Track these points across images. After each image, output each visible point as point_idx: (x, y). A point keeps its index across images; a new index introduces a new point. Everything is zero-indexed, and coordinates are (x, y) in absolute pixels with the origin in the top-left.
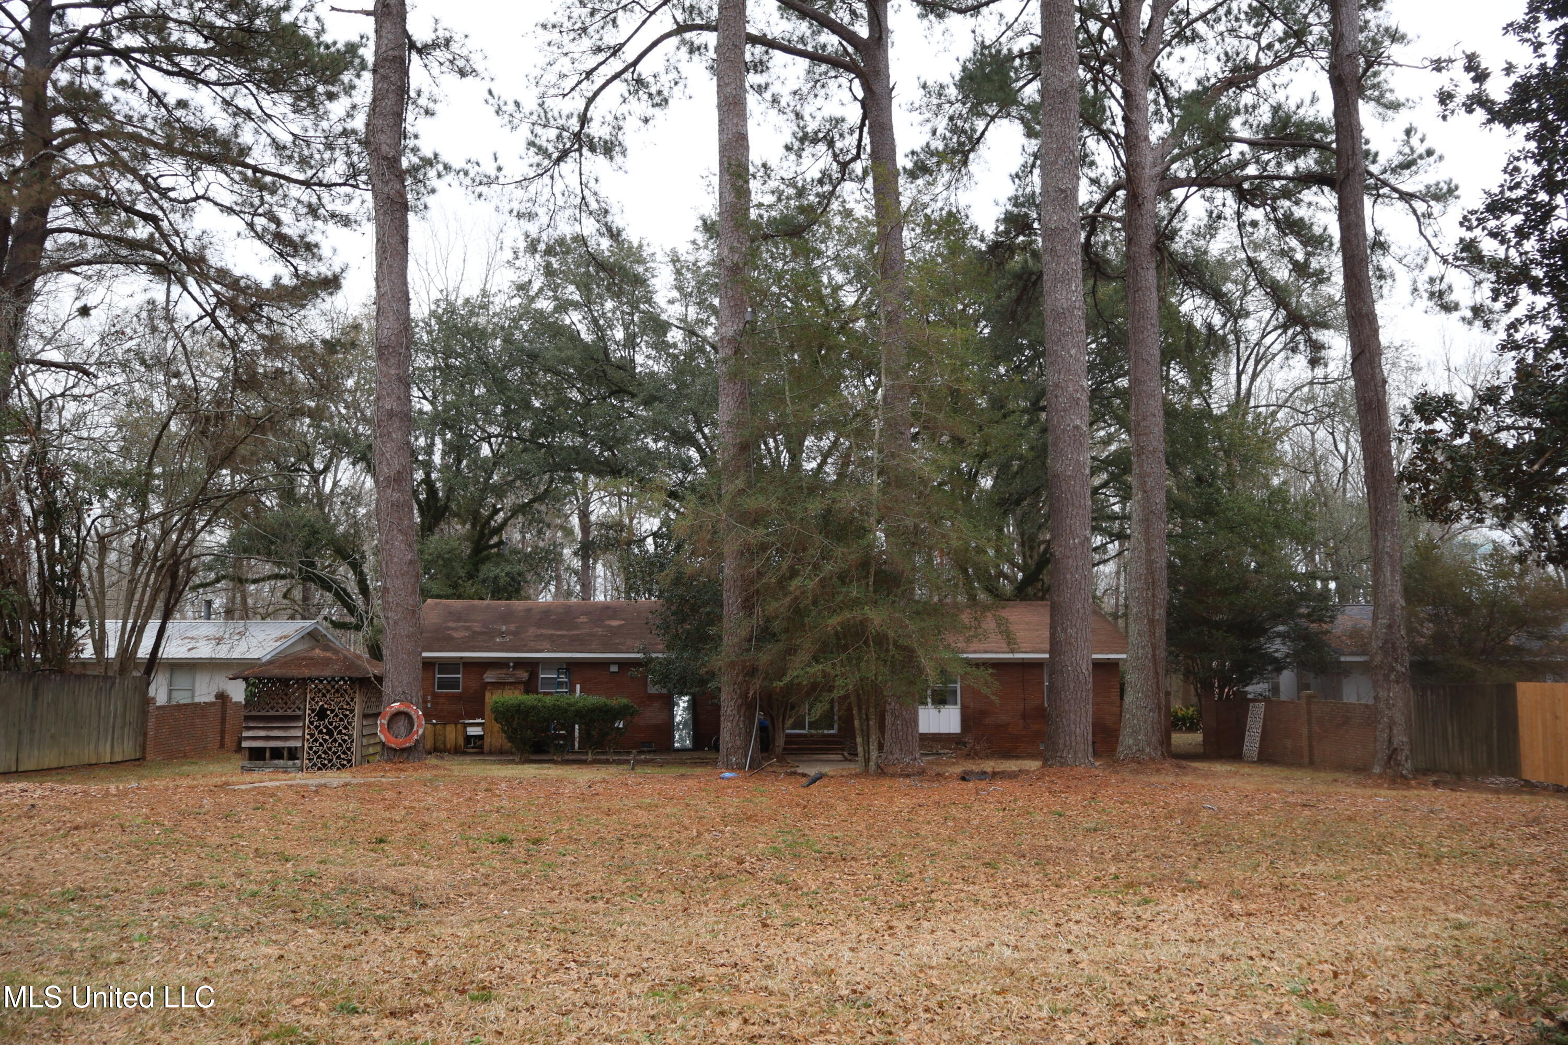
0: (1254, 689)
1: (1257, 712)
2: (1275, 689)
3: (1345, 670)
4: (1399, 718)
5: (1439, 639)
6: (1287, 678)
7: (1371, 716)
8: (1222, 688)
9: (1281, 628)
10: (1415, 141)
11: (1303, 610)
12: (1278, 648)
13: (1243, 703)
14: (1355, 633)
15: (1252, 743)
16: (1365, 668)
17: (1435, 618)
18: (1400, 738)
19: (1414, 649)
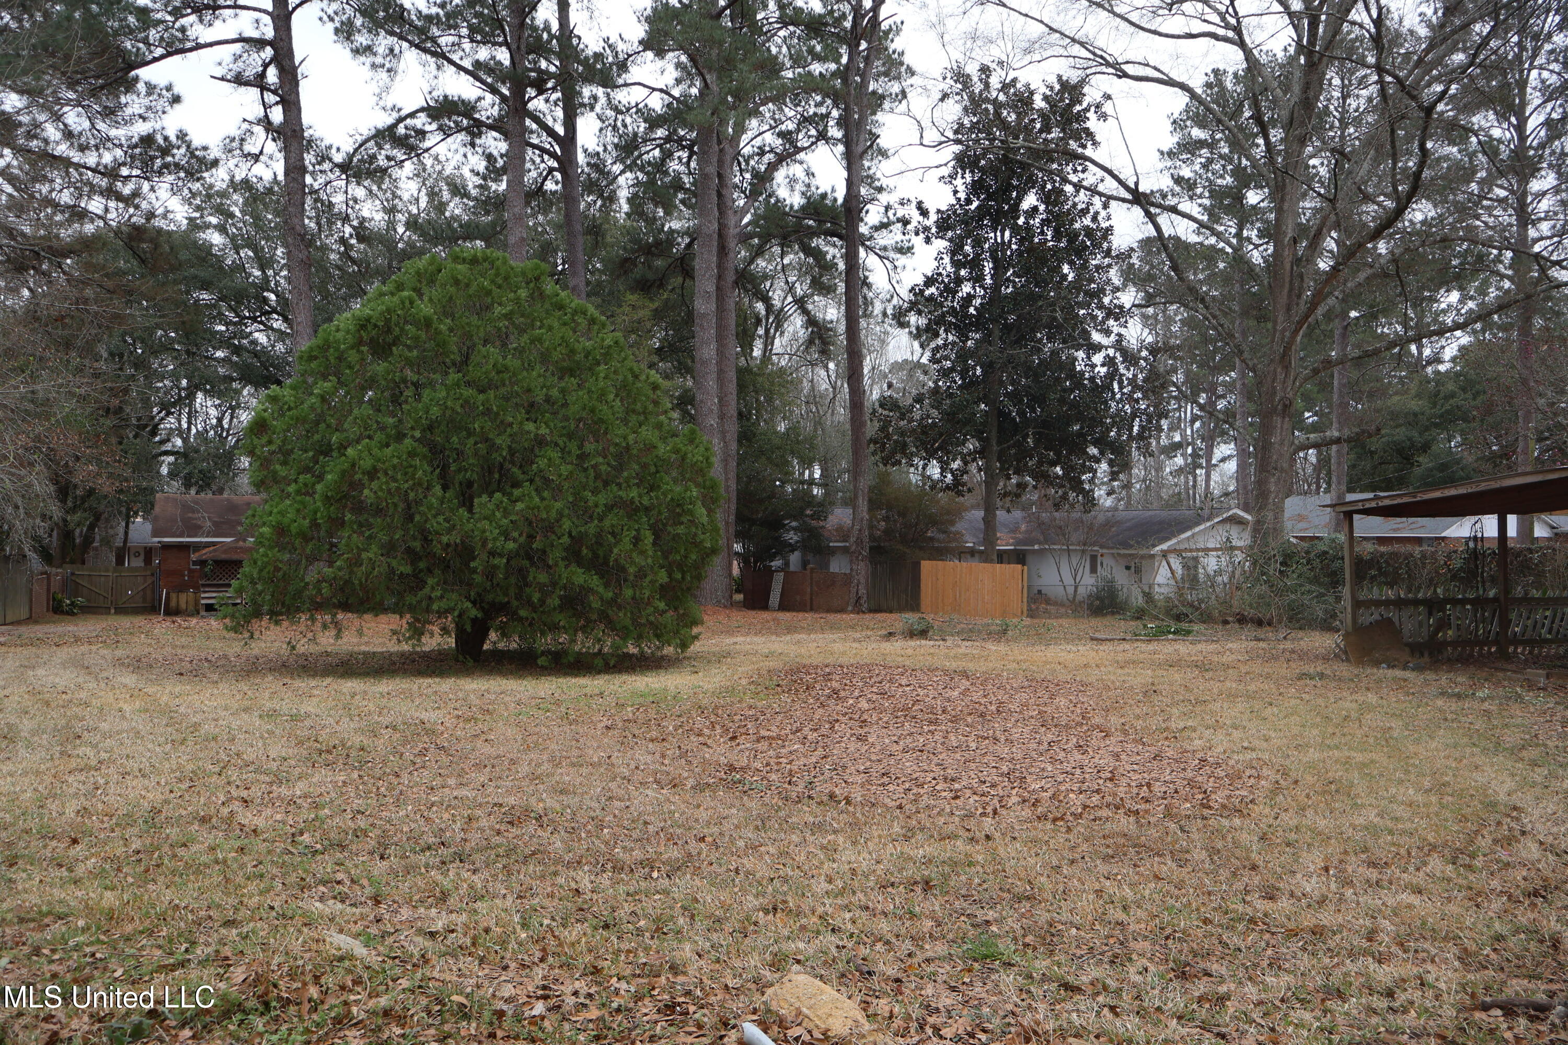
0: (776, 563)
1: (779, 578)
2: (787, 564)
3: (833, 551)
4: (863, 581)
5: (887, 532)
6: (795, 558)
7: (847, 580)
8: (755, 563)
9: (794, 524)
10: (890, 213)
11: (808, 512)
12: (792, 537)
13: (770, 573)
14: (840, 529)
15: (775, 598)
16: (845, 550)
17: (886, 519)
18: (862, 591)
19: (872, 538)
